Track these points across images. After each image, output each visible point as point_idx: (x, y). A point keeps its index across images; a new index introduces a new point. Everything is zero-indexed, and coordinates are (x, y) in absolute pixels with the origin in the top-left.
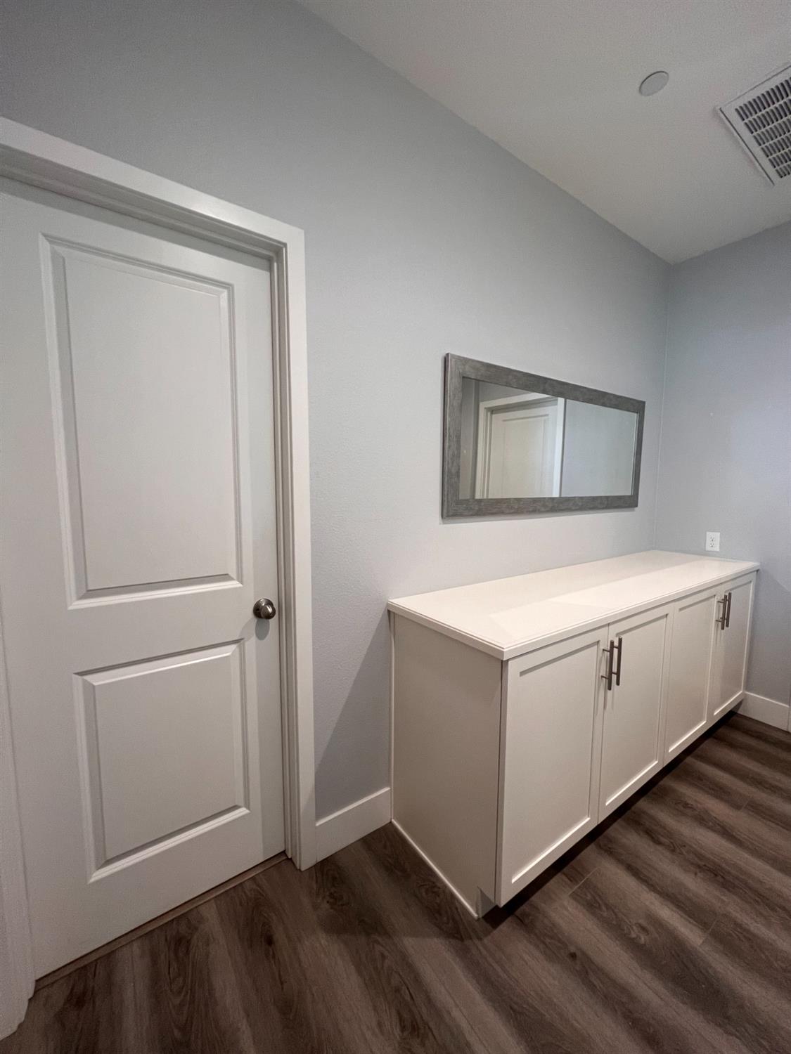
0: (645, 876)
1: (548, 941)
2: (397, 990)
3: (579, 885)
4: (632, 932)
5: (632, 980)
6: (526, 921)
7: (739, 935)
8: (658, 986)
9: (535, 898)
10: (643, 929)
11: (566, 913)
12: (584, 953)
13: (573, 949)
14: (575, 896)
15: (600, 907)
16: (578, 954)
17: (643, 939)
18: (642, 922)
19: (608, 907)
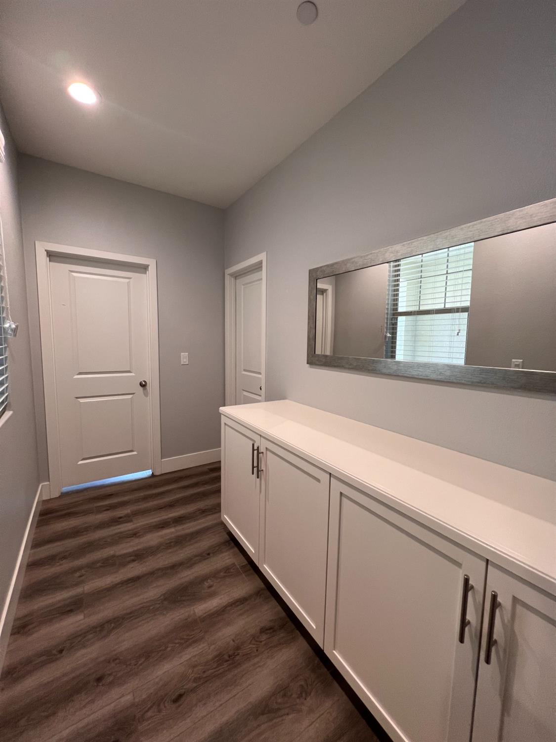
0: (238, 606)
1: (217, 548)
2: (215, 509)
3: (239, 569)
4: (210, 581)
5: (193, 570)
6: (227, 544)
7: (191, 637)
8: (187, 579)
9: (236, 549)
10: (210, 587)
11: (227, 558)
12: (208, 558)
13: (211, 555)
14: (234, 565)
15: (225, 572)
16: (209, 556)
17: (206, 584)
18: (213, 588)
19: (225, 577)
